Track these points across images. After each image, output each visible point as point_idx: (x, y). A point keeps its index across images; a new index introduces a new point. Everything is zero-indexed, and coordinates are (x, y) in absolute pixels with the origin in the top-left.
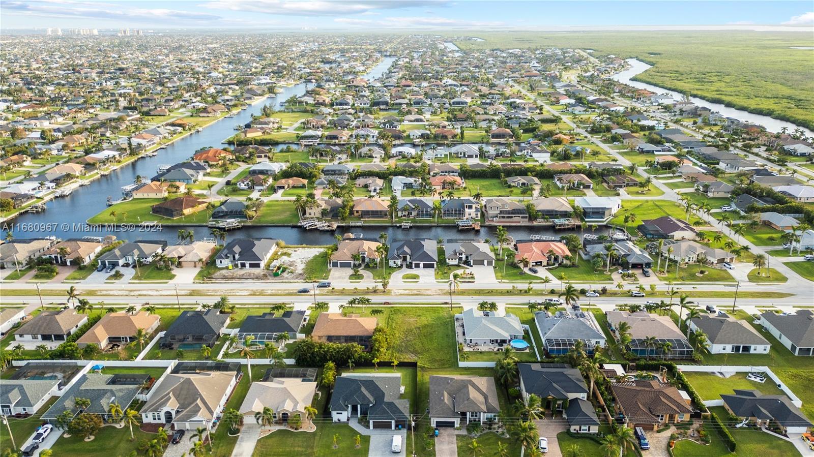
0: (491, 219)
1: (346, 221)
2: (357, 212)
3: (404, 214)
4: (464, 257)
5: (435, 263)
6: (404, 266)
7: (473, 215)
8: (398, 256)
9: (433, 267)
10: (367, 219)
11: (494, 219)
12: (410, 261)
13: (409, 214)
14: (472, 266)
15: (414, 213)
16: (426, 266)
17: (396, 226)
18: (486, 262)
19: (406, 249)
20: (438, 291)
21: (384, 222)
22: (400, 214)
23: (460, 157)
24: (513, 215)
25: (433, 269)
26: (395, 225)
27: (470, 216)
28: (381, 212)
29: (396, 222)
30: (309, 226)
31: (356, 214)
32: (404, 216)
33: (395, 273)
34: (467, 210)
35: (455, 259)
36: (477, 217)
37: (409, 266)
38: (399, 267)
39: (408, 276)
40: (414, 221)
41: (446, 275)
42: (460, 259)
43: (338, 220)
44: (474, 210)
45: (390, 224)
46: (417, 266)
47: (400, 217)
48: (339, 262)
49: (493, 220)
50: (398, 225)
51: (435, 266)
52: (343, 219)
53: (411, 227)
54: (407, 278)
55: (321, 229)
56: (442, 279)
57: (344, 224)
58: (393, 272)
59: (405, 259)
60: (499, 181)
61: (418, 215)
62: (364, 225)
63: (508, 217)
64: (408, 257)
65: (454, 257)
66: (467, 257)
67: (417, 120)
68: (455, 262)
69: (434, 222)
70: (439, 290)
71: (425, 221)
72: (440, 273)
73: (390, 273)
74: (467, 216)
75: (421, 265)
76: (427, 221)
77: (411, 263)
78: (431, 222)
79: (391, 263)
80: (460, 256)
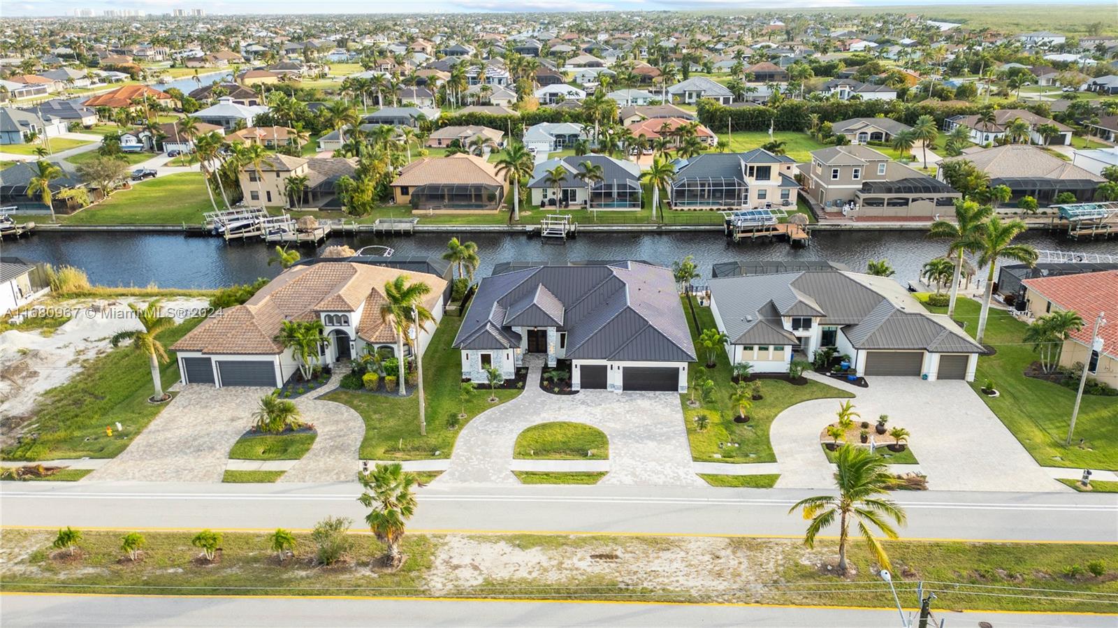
0: (835, 209)
1: (365, 217)
2: (405, 190)
3: (550, 196)
4: (814, 334)
5: (682, 366)
6: (534, 379)
7: (774, 197)
8: (506, 329)
9: (674, 387)
10: (431, 212)
11: (847, 208)
12: (562, 354)
13: (565, 198)
14: (860, 382)
15: (582, 195)
16: (636, 382)
17: (524, 233)
18: (931, 363)
19: (544, 300)
20: (731, 561)
21: (485, 219)
22: (537, 197)
23: (689, 104)
24: (910, 196)
25: (673, 399)
26: (519, 228)
27: (765, 202)
28: (478, 188)
29: (524, 221)
30: (233, 230)
31: (400, 198)
32: (552, 202)
33: (481, 417)
34: (751, 182)
35: (779, 348)
36: (786, 204)
37: (557, 381)
38: (509, 384)
39: (548, 436)
40: (582, 217)
41: (745, 431)
42: (799, 348)
43: (341, 214)
44: (775, 180)
45: (503, 227)
46: (595, 379)
47: (537, 207)
48: (214, 358)
49: (840, 214)
50: (529, 228)
51: (683, 380)
52: (355, 211)
53: (571, 236)
54: (543, 451)
55: (269, 238)
56: (728, 456)
57: (354, 226)
58: (474, 411)
59: (537, 343)
60: (803, 136)
61: (596, 196)
62: (420, 228)
63: (892, 203)
64: (553, 336)
65: (770, 335)
66: (828, 338)
67: (591, 65)
68: (777, 361)
69: (647, 220)
70: (737, 544)
71: (620, 216)
72: (714, 417)
73: (453, 422)
74: (753, 201)
75: (615, 377)
76: (624, 219)
77: (564, 365)
78: (637, 220)
79: (471, 364)
80: (801, 333)
